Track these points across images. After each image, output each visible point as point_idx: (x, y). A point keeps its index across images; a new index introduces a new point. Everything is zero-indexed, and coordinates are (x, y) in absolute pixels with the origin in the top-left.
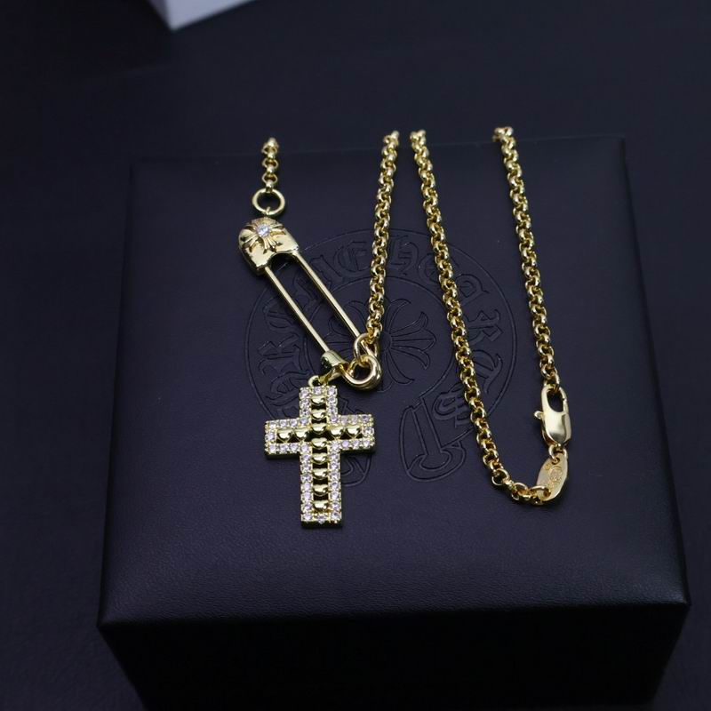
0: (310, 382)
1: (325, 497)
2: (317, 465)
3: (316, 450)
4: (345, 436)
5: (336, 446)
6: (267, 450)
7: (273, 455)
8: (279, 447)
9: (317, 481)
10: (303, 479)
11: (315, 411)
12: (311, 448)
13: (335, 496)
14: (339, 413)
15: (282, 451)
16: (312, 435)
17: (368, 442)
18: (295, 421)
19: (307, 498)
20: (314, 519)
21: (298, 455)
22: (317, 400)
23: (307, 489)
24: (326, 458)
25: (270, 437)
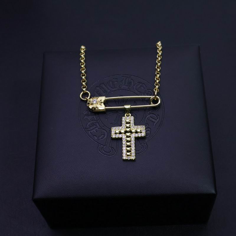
0: (125, 115)
1: (130, 151)
2: (127, 141)
3: (127, 137)
4: (136, 132)
5: (133, 136)
6: (112, 136)
7: (114, 138)
8: (116, 136)
9: (128, 146)
10: (123, 146)
11: (127, 124)
12: (126, 136)
13: (133, 151)
14: (134, 125)
15: (117, 137)
16: (126, 132)
17: (143, 134)
18: (121, 127)
19: (124, 151)
20: (127, 158)
21: (122, 138)
22: (127, 121)
23: (124, 149)
24: (131, 139)
25: (113, 132)
